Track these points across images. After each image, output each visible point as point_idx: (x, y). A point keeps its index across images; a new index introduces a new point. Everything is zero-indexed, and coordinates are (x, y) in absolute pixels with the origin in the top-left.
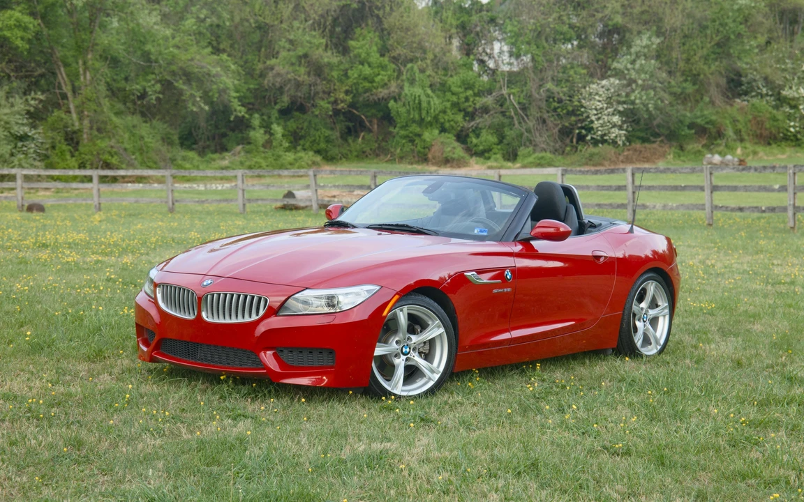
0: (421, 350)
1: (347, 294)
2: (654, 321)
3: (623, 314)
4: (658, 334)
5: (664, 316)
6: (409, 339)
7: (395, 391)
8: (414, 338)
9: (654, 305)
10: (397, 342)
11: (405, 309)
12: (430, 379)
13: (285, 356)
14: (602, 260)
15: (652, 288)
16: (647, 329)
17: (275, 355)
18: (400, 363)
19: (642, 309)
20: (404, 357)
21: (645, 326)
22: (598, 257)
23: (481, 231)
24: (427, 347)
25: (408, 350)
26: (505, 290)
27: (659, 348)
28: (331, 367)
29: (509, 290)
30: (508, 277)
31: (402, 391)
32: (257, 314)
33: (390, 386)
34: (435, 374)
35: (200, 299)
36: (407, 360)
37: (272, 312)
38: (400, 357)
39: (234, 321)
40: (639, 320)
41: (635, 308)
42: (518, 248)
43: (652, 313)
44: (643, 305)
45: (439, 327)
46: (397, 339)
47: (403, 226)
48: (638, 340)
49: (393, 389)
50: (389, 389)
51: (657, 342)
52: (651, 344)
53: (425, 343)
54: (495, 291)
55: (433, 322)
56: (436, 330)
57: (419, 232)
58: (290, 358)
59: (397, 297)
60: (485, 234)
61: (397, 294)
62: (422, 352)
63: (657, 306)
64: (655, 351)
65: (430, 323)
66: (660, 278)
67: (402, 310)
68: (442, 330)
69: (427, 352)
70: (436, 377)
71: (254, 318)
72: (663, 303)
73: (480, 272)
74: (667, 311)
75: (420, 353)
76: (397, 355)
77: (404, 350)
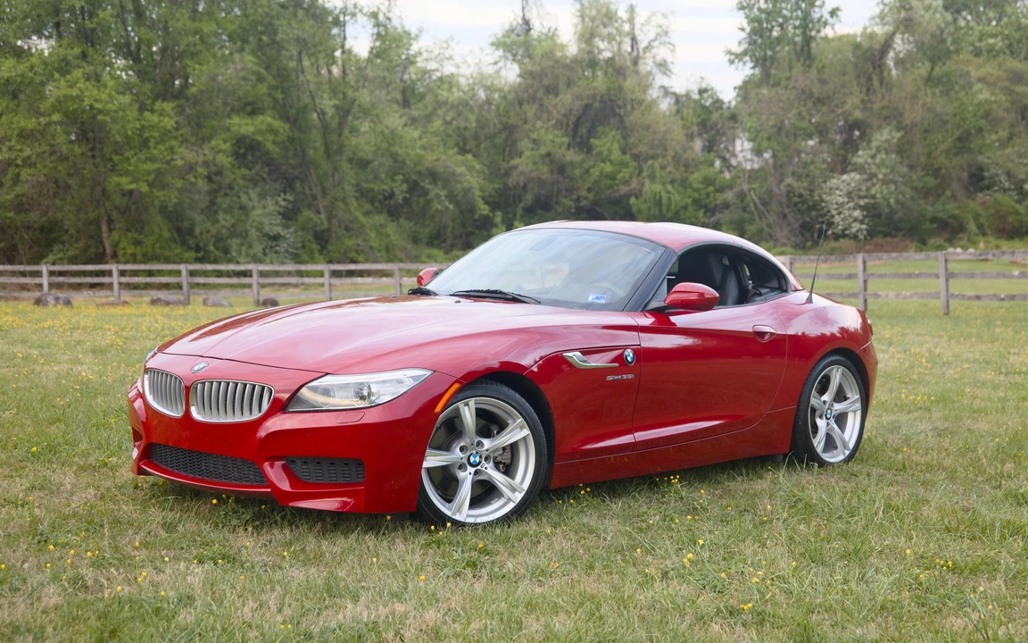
0: (499, 459)
1: (384, 382)
2: (841, 419)
3: (798, 410)
4: (847, 435)
5: (855, 411)
6: (480, 444)
7: (458, 517)
8: (487, 443)
9: (840, 396)
10: (462, 449)
11: (472, 402)
12: (510, 500)
13: (298, 468)
14: (767, 337)
15: (837, 375)
16: (832, 429)
17: (285, 468)
18: (466, 477)
19: (825, 402)
20: (472, 470)
21: (828, 424)
22: (763, 334)
23: (597, 298)
24: (508, 455)
25: (478, 459)
26: (625, 377)
27: (847, 453)
28: (361, 484)
29: (630, 376)
30: (629, 359)
31: (468, 516)
32: (260, 411)
33: (450, 509)
34: (517, 493)
35: (188, 389)
36: (476, 473)
37: (279, 407)
38: (466, 470)
39: (230, 419)
40: (821, 417)
41: (814, 401)
42: (648, 321)
43: (838, 407)
44: (826, 397)
45: (522, 428)
46: (462, 444)
47: (495, 292)
48: (818, 442)
49: (454, 514)
50: (448, 513)
51: (845, 446)
52: (836, 448)
53: (504, 449)
54: (610, 378)
55: (515, 420)
56: (517, 432)
57: (514, 300)
58: (306, 472)
59: (457, 386)
60: (603, 301)
61: (457, 381)
62: (500, 462)
63: (846, 399)
64: (842, 457)
65: (510, 422)
66: (848, 362)
67: (467, 404)
68: (526, 432)
69: (508, 461)
70: (519, 497)
71: (256, 415)
72: (854, 395)
73: (586, 352)
74: (858, 405)
75: (497, 465)
76: (462, 467)
77: (472, 459)
